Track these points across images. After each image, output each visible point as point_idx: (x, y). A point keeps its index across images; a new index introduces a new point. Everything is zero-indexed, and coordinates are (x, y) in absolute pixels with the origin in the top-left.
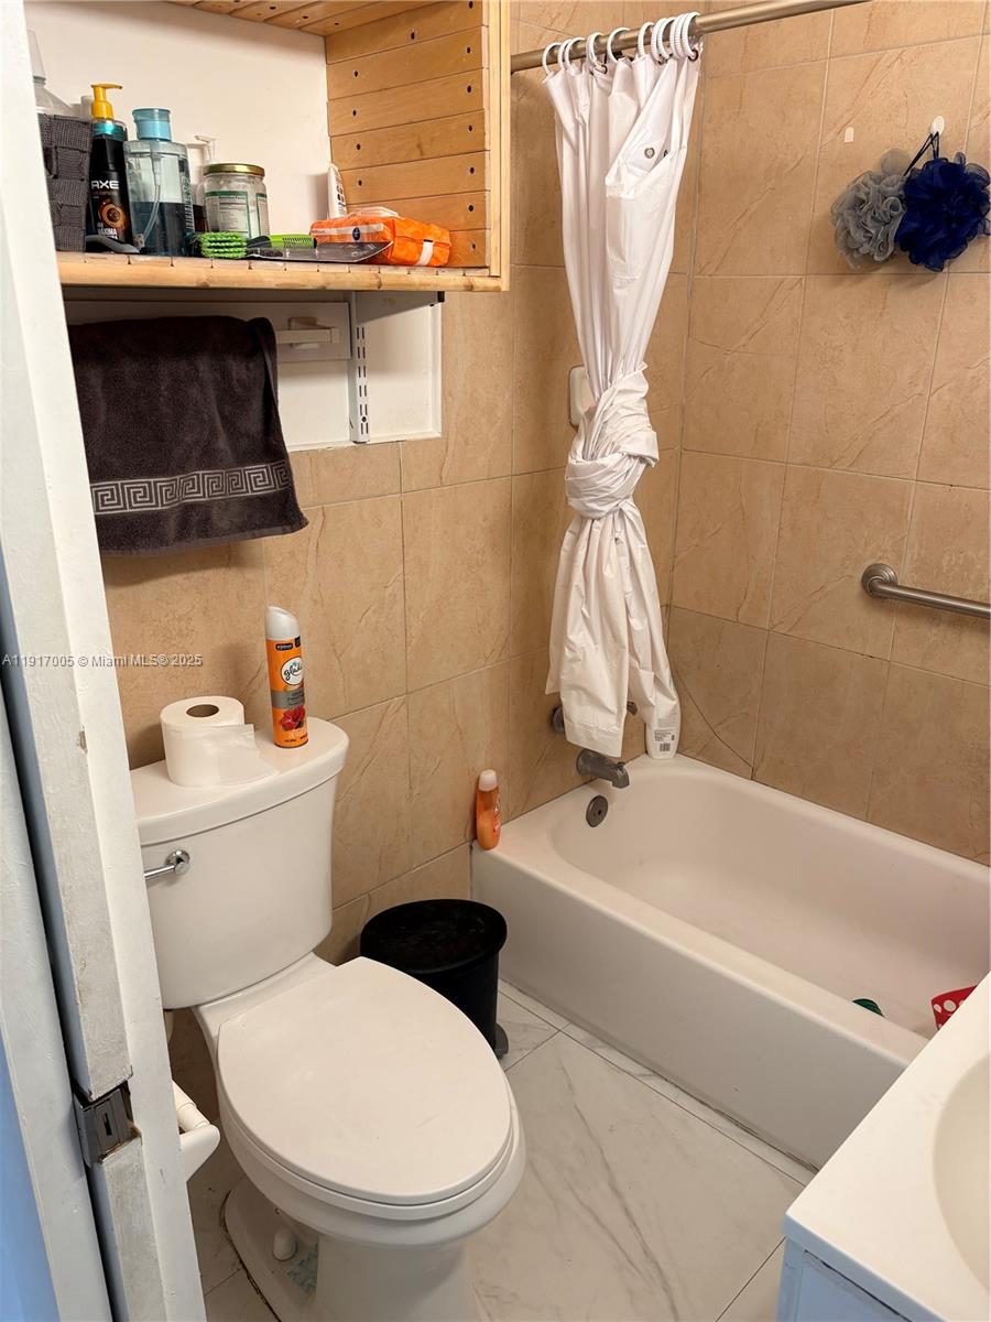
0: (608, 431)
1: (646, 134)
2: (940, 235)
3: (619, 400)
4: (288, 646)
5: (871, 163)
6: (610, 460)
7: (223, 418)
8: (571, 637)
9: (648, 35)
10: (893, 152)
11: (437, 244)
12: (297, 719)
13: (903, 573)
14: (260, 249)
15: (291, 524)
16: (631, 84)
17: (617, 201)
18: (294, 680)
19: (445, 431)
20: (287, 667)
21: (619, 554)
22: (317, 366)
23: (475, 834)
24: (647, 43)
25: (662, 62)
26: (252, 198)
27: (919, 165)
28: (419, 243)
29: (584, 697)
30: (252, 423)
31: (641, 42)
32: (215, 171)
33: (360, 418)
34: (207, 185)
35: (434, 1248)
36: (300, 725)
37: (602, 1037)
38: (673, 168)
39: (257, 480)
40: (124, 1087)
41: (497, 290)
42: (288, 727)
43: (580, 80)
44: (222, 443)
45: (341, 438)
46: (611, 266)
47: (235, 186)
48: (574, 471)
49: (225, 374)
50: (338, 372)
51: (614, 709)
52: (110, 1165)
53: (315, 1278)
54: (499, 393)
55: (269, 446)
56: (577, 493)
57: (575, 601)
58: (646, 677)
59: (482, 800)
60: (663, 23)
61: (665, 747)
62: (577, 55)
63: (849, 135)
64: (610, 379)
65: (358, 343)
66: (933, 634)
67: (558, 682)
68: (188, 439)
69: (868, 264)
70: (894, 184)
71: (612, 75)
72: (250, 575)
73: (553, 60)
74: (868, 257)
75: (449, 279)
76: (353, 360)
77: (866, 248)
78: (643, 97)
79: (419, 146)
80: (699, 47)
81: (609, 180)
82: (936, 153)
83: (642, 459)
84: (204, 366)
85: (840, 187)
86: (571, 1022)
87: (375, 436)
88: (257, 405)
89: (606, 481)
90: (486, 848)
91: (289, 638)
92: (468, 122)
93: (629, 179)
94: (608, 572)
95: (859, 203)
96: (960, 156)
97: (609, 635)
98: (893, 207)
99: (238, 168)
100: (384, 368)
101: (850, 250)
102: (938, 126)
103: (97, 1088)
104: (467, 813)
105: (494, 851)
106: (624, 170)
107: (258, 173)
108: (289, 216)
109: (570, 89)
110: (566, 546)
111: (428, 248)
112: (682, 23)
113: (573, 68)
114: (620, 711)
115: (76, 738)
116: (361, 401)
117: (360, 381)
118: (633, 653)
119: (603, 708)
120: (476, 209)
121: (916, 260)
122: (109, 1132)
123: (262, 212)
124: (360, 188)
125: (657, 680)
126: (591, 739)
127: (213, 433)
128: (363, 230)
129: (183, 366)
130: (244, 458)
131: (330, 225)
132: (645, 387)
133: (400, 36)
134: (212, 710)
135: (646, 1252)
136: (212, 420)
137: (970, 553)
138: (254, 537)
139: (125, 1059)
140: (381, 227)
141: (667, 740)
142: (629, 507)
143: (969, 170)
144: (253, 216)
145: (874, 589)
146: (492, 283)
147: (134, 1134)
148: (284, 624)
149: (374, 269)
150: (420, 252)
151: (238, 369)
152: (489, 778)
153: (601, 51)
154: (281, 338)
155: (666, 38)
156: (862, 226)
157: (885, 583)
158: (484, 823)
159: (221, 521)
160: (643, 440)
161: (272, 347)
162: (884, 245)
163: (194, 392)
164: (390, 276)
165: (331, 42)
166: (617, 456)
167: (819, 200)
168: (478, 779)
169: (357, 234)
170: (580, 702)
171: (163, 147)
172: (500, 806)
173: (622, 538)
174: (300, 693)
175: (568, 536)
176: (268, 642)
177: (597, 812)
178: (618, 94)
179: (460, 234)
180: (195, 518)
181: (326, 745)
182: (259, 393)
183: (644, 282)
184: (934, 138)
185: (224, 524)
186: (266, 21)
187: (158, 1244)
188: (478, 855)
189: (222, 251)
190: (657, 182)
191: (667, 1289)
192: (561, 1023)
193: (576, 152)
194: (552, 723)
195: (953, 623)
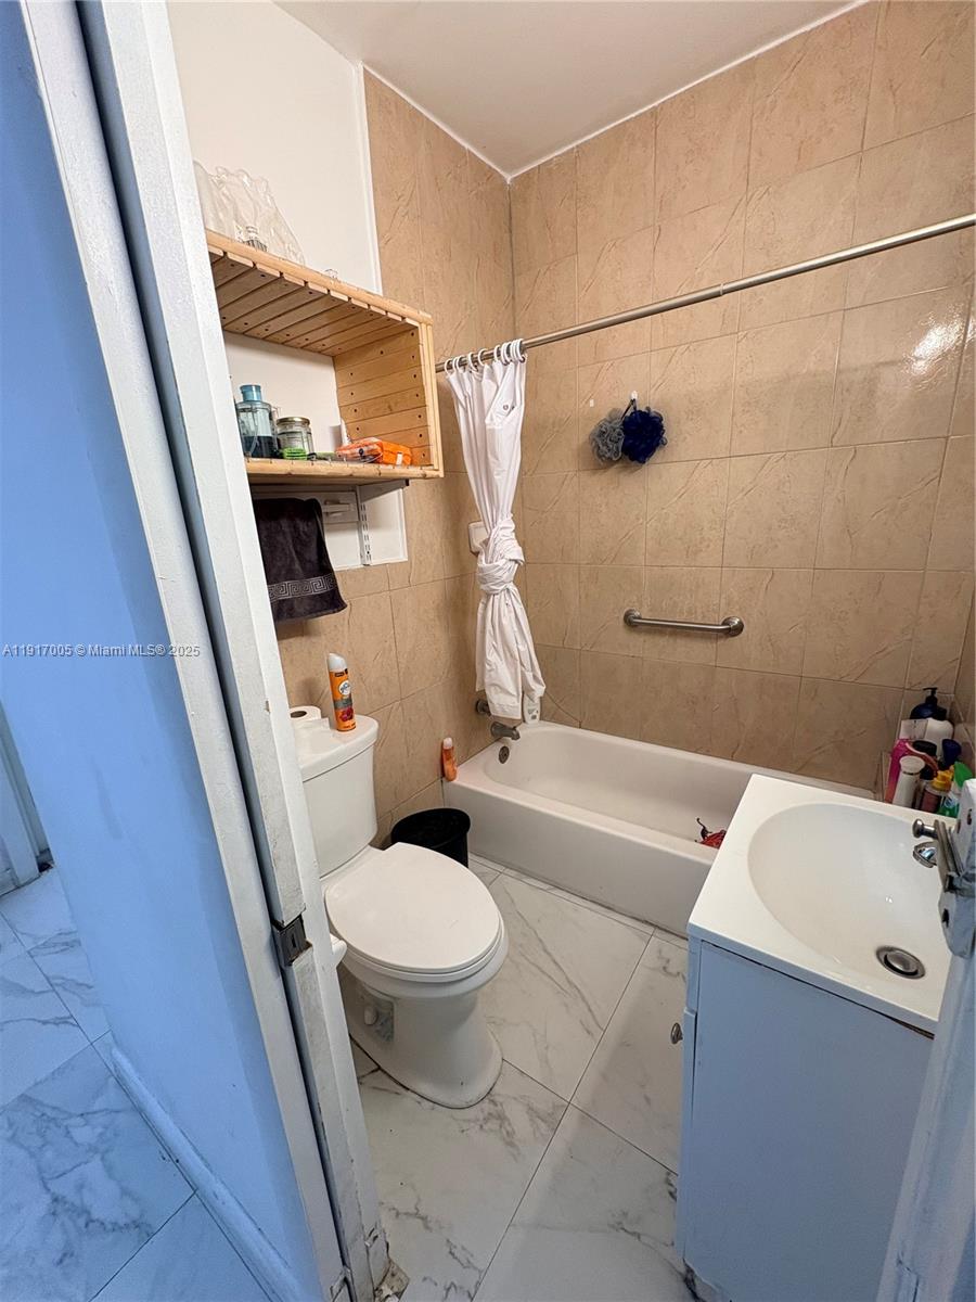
0: (497, 549)
1: (504, 398)
2: (643, 446)
3: (501, 533)
4: (341, 674)
5: (604, 415)
6: (501, 563)
7: (296, 552)
8: (489, 657)
9: (498, 352)
10: (614, 410)
11: (404, 455)
12: (349, 714)
13: (644, 613)
14: (312, 456)
15: (337, 606)
16: (492, 376)
17: (493, 431)
18: (346, 693)
19: (409, 557)
20: (342, 686)
21: (509, 612)
22: (342, 526)
23: (443, 774)
24: (499, 355)
25: (507, 364)
26: (304, 435)
27: (628, 414)
28: (395, 454)
29: (499, 690)
30: (312, 555)
31: (495, 355)
32: (283, 422)
33: (365, 552)
34: (278, 430)
35: (458, 998)
36: (351, 718)
37: (524, 872)
38: (518, 414)
39: (317, 586)
40: (300, 916)
41: (438, 477)
42: (345, 720)
43: (465, 375)
44: (297, 566)
45: (357, 564)
46: (492, 465)
47: (295, 429)
48: (482, 570)
49: (296, 528)
50: (352, 529)
51: (515, 693)
52: (297, 965)
53: (392, 1032)
54: (434, 536)
55: (323, 567)
56: (484, 582)
57: (488, 638)
58: (529, 676)
59: (445, 754)
60: (505, 345)
61: (534, 717)
62: (463, 364)
63: (592, 403)
64: (495, 522)
65: (362, 513)
66: (662, 641)
67: (483, 683)
68: (279, 564)
69: (610, 462)
70: (618, 424)
71: (482, 372)
72: (314, 640)
73: (450, 367)
74: (610, 459)
75: (415, 471)
76: (359, 522)
77: (608, 455)
78: (499, 379)
79: (389, 407)
80: (526, 356)
81: (487, 421)
82: (635, 408)
83: (516, 561)
84: (285, 524)
85: (592, 427)
86: (507, 867)
87: (374, 562)
88: (314, 545)
89: (500, 573)
90: (449, 780)
91: (342, 670)
92: (415, 392)
93: (496, 420)
94: (504, 622)
95: (602, 433)
96: (648, 408)
97: (508, 655)
98: (619, 434)
99: (296, 419)
100: (375, 526)
101: (600, 456)
102: (634, 396)
103: (286, 918)
104: (438, 762)
105: (455, 781)
106: (494, 417)
107: (306, 422)
108: (323, 445)
109: (460, 381)
110: (480, 610)
111: (400, 457)
112: (515, 344)
113: (461, 370)
114: (518, 694)
115: (263, 706)
116: (366, 543)
117: (365, 533)
118: (522, 664)
119: (508, 693)
120: (424, 436)
121: (632, 459)
122: (294, 946)
123: (310, 442)
124: (357, 431)
125: (535, 677)
126: (504, 711)
127: (292, 560)
128: (365, 449)
129: (273, 524)
130: (310, 574)
131: (345, 449)
132: (513, 526)
133: (375, 353)
134: (304, 713)
135: (569, 982)
136: (291, 553)
137: (675, 598)
138: (318, 616)
139: (301, 899)
140: (376, 447)
141: (534, 713)
142: (512, 587)
143: (653, 414)
144: (306, 444)
145: (630, 622)
146: (435, 473)
147: (309, 945)
148: (338, 663)
149: (376, 466)
150: (396, 458)
151: (302, 526)
152: (448, 742)
153: (475, 361)
154: (325, 509)
155: (508, 352)
156: (606, 445)
157: (635, 618)
158: (447, 767)
159: (299, 609)
160: (516, 552)
161: (320, 515)
162: (616, 453)
163: (280, 538)
164: (385, 470)
165: (336, 360)
166: (504, 560)
167: (581, 435)
168: (442, 744)
169: (361, 452)
170: (496, 693)
171: (259, 405)
172: (456, 756)
173: (510, 603)
174: (349, 700)
175: (481, 605)
176: (330, 673)
177: (504, 755)
178: (486, 381)
179: (414, 450)
180: (285, 608)
181: (366, 729)
182: (315, 538)
183: (509, 471)
184: (633, 401)
185: (301, 610)
186: (302, 348)
187: (325, 1013)
188: (446, 785)
189: (294, 456)
190: (512, 421)
191: (583, 999)
192: (500, 868)
193: (466, 412)
194: (477, 710)
195: (671, 634)
